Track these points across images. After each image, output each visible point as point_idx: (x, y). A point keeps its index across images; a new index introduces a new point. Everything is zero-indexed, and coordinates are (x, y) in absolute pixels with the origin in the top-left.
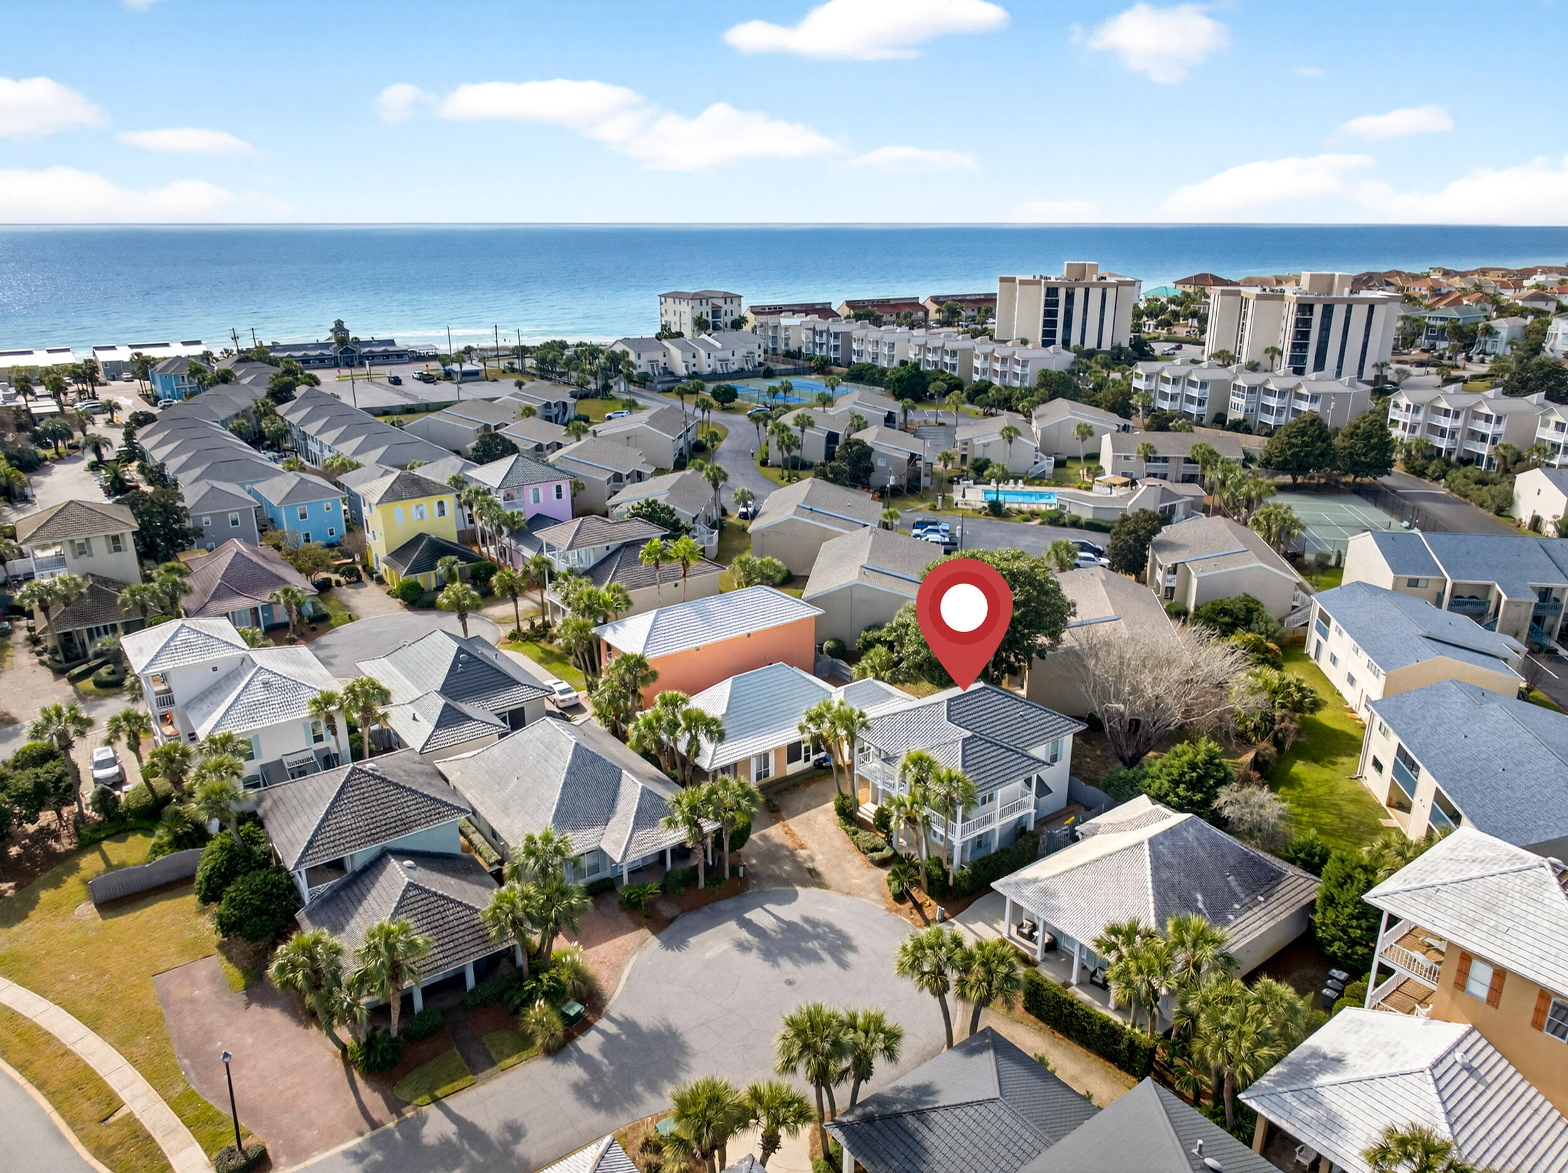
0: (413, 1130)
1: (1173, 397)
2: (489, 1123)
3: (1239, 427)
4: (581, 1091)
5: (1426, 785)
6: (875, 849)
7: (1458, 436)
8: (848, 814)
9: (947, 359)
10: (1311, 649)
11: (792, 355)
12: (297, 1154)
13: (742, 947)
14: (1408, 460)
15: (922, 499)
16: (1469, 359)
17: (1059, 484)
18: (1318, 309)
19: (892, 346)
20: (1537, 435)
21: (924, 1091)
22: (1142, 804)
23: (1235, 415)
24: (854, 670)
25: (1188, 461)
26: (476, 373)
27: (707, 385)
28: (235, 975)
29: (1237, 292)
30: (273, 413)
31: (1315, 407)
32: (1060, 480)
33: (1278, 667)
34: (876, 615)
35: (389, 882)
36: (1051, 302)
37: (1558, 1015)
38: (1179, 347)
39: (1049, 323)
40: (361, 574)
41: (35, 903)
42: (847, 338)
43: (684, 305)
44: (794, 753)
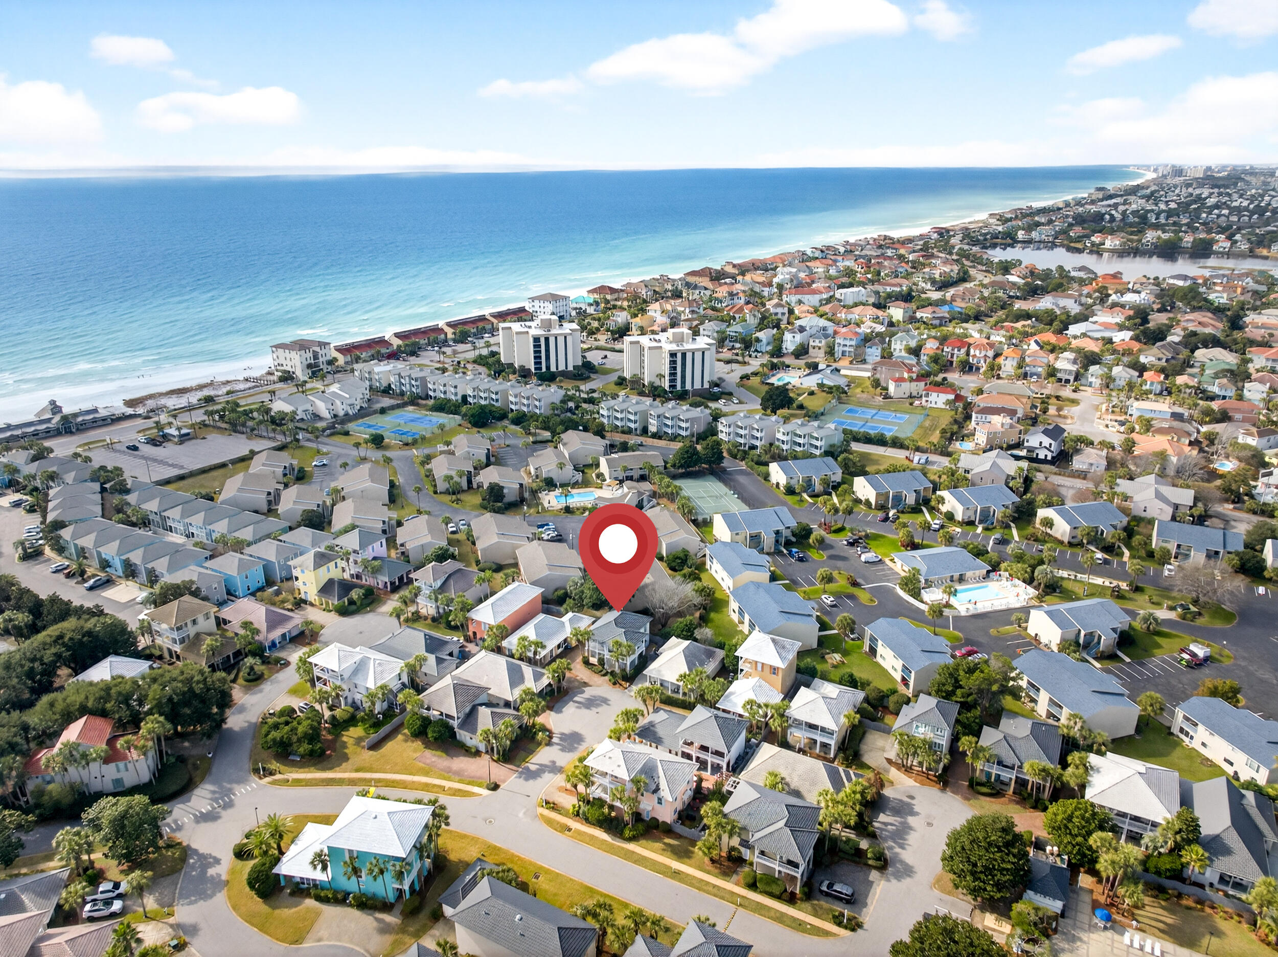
0: (527, 769)
1: (622, 419)
2: (545, 762)
3: (655, 436)
5: (747, 618)
6: (600, 672)
7: (747, 437)
8: (586, 662)
9: (493, 396)
10: (708, 567)
11: (387, 391)
12: (504, 781)
13: (579, 708)
14: (730, 452)
15: (530, 507)
16: (750, 356)
17: (586, 487)
18: (679, 355)
19: (456, 387)
20: (777, 436)
22: (673, 640)
23: (653, 429)
24: (562, 609)
25: (640, 468)
26: (188, 434)
27: (351, 426)
28: (439, 753)
29: (638, 342)
30: (128, 504)
31: (688, 425)
32: (586, 483)
33: (700, 580)
34: (558, 584)
35: (484, 713)
36: (537, 346)
37: (774, 670)
38: (606, 357)
39: (537, 358)
40: (300, 603)
41: (346, 754)
42: (423, 381)
43: (293, 353)
44: (559, 646)
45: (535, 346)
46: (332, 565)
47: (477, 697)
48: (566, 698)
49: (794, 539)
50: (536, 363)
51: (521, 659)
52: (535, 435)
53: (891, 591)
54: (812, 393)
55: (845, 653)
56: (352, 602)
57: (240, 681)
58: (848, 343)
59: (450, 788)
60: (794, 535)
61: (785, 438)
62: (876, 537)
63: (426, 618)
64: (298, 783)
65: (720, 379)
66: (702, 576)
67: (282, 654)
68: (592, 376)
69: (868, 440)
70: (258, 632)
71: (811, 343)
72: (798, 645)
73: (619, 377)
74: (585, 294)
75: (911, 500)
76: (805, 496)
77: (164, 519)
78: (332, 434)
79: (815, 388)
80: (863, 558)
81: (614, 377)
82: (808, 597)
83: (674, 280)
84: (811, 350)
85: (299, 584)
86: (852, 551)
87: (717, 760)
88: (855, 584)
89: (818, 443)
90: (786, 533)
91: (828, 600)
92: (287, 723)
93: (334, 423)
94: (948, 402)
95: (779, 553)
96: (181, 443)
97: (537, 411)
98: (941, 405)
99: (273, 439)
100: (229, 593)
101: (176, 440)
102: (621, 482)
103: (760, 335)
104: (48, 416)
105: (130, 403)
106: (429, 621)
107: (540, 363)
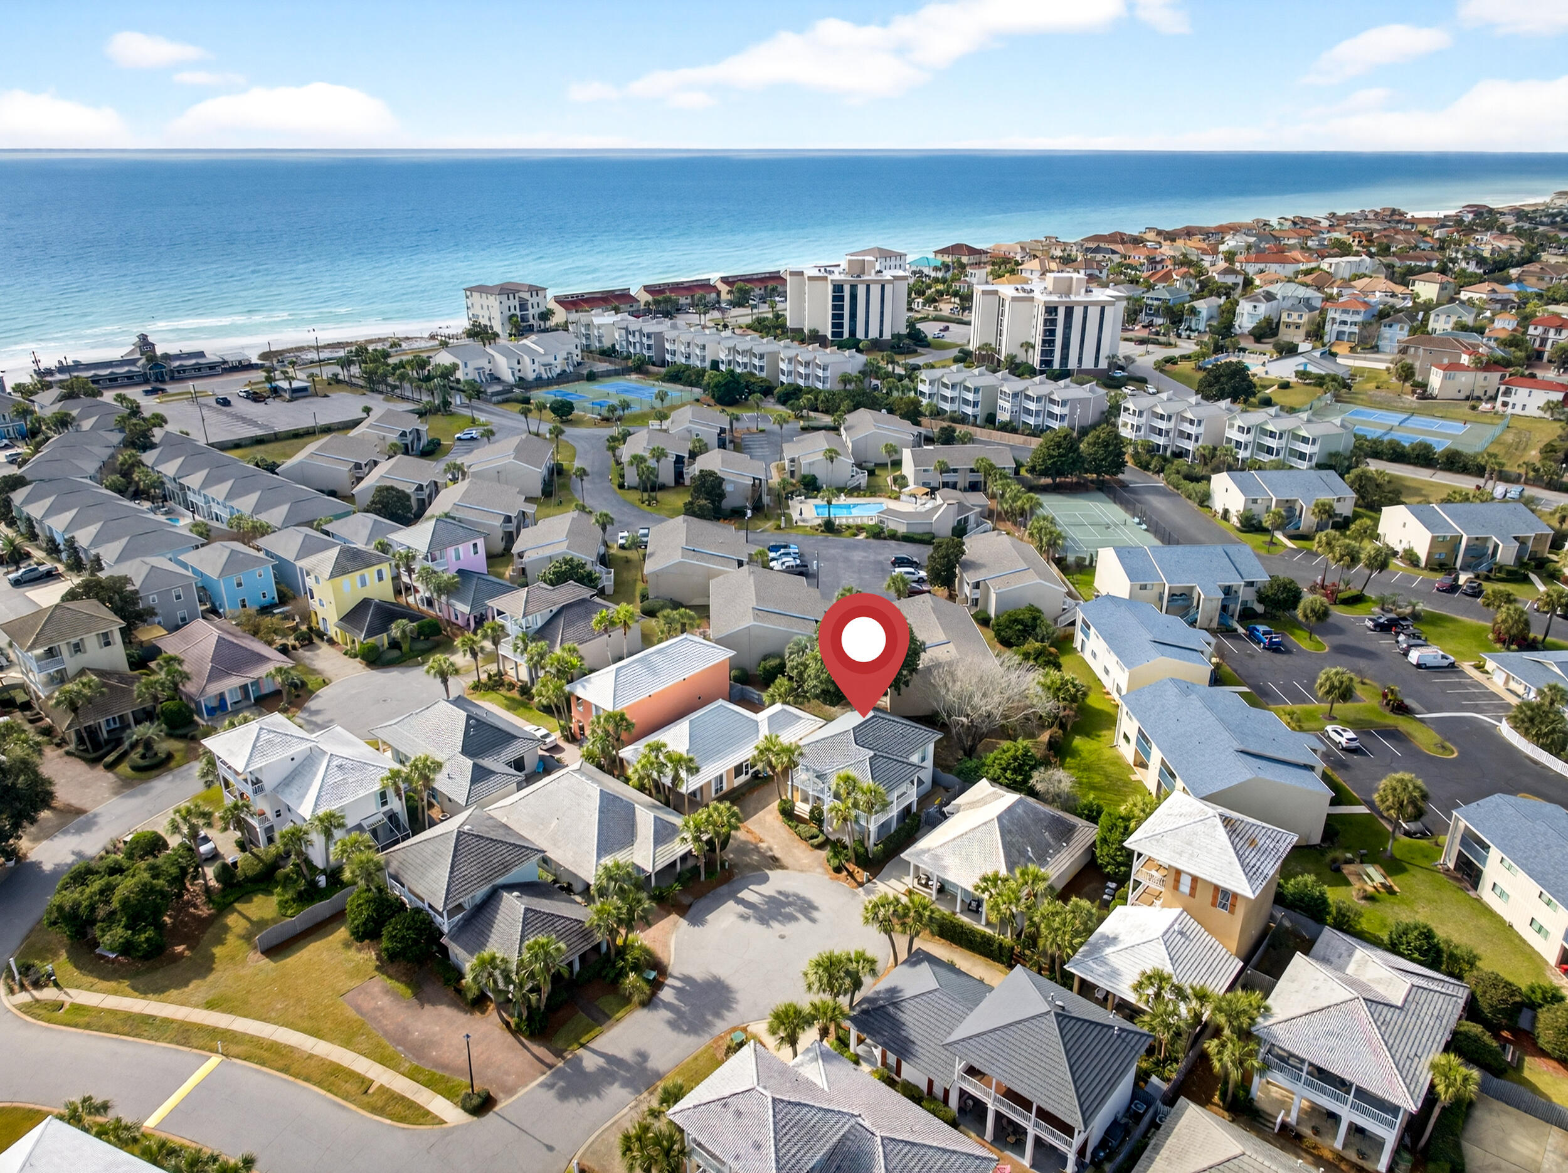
0: (577, 1062)
1: (952, 400)
2: (624, 1053)
3: (1008, 428)
4: (673, 1025)
5: (1156, 756)
6: (812, 837)
7: (1171, 435)
8: (788, 813)
9: (756, 362)
10: (1077, 644)
11: (609, 353)
12: (510, 1091)
13: (745, 918)
14: (1136, 455)
15: (767, 518)
16: (1179, 336)
17: (873, 494)
18: (1061, 312)
19: (704, 347)
20: (1227, 435)
21: (893, 991)
22: (983, 786)
23: (1003, 417)
25: (972, 470)
26: (305, 389)
27: (537, 393)
28: (401, 988)
29: (996, 292)
30: (140, 463)
31: (1065, 411)
32: (872, 490)
33: (1058, 667)
34: (770, 648)
36: (838, 298)
37: (1224, 898)
38: (946, 329)
39: (837, 317)
40: (312, 637)
41: (212, 958)
42: (660, 337)
43: (492, 298)
44: (738, 770)
45: (835, 298)
46: (371, 573)
47: (506, 868)
48: (724, 889)
49: (1260, 608)
50: (834, 325)
51: (641, 788)
52: (808, 418)
53: (1491, 734)
54: (1285, 386)
55: (1394, 867)
56: (392, 644)
57: (122, 766)
58: (1350, 318)
59: (380, 1090)
60: (1261, 599)
61: (1243, 438)
62: (1435, 620)
63: (512, 686)
64: (76, 1016)
65: (1126, 358)
66: (1063, 660)
68: (920, 350)
69: (1398, 455)
70: (188, 678)
71: (1284, 318)
72: (1294, 839)
73: (961, 351)
74: (931, 256)
75: (1506, 554)
76: (1279, 536)
78: (506, 401)
79: (1293, 379)
80: (1414, 656)
81: (955, 352)
82: (1299, 724)
84: (1282, 327)
85: (314, 604)
86: (1384, 641)
87: (1053, 1139)
88: (1401, 709)
89: (1306, 449)
90: (1246, 595)
91: (1346, 737)
93: (513, 387)
94: (1550, 407)
95: (1230, 632)
96: (290, 399)
97: (820, 386)
98: (1533, 411)
99: (419, 401)
100: (212, 610)
101: (287, 396)
102: (933, 491)
103: (1202, 305)
104: (137, 356)
105: (266, 355)
106: (515, 694)
107: (841, 326)
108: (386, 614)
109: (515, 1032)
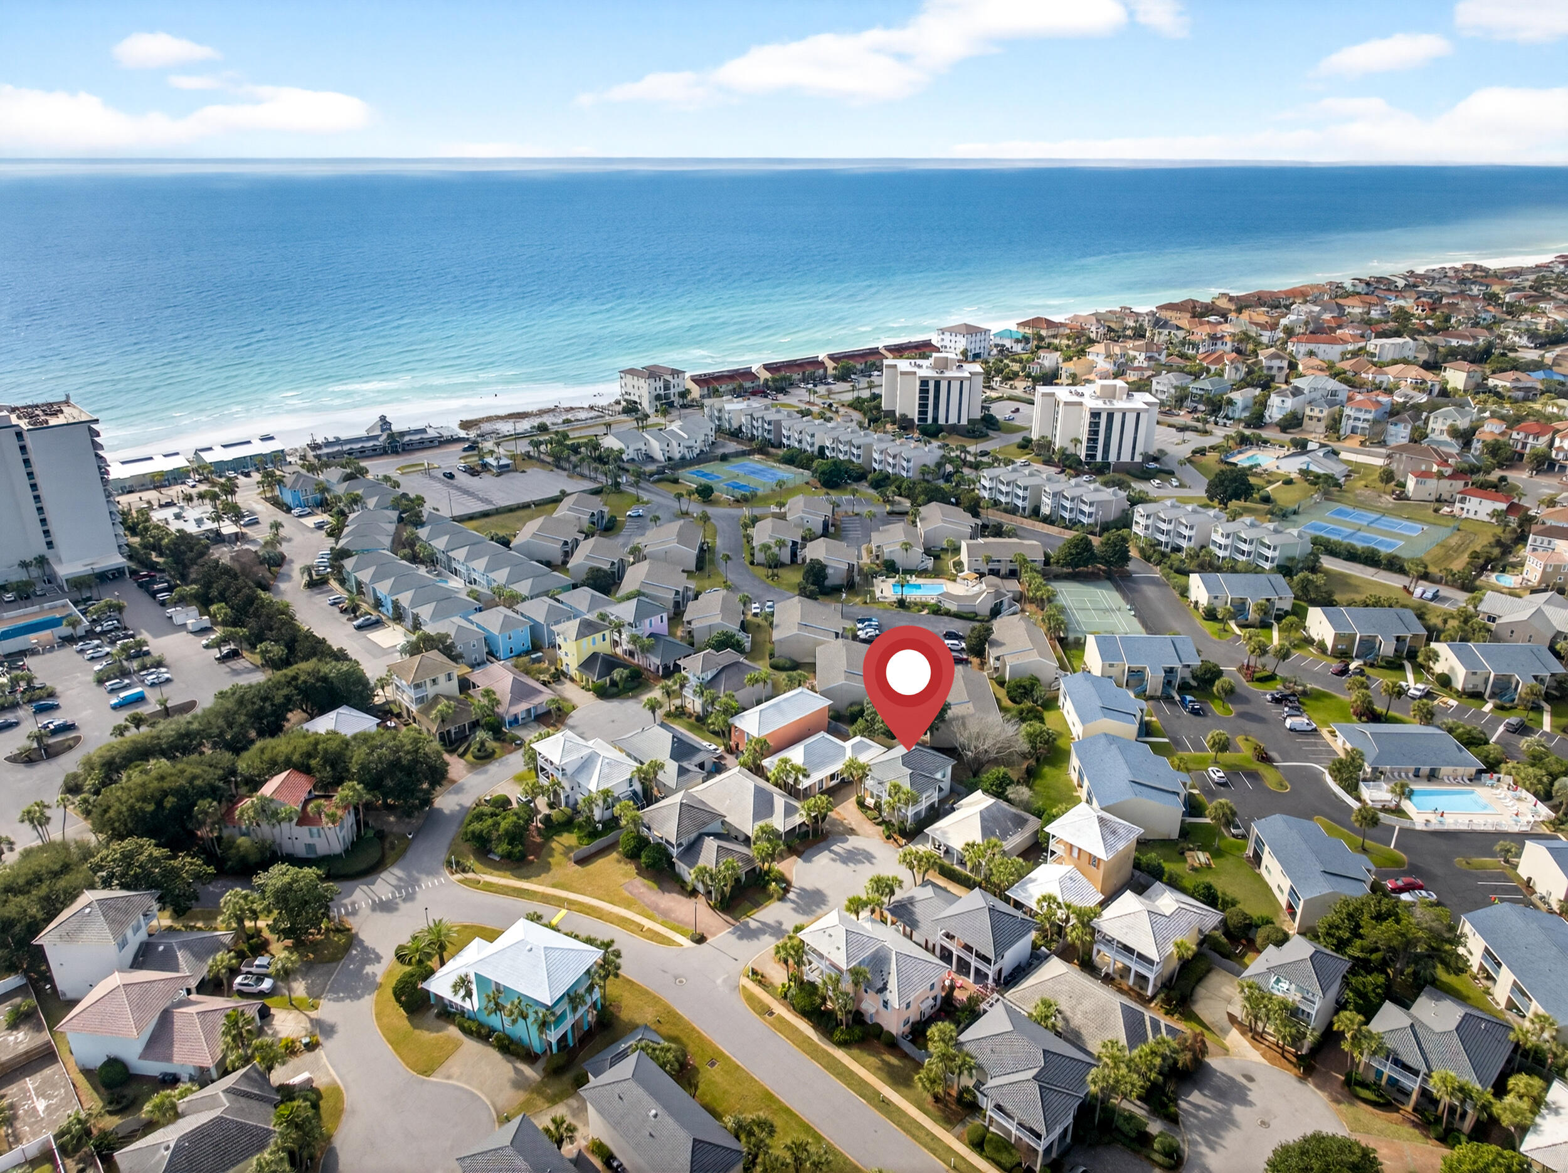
0: (746, 924)
1: (1007, 494)
2: (770, 921)
3: (1048, 520)
4: (794, 910)
5: (1087, 783)
6: (875, 818)
7: (1170, 534)
8: (861, 804)
9: (855, 451)
10: (1060, 704)
11: (736, 434)
12: (714, 935)
13: (833, 860)
14: (1141, 551)
15: (857, 594)
16: (1216, 423)
17: (937, 576)
18: (1104, 417)
19: (813, 436)
20: (1212, 537)
21: (911, 898)
22: (978, 794)
23: (1046, 510)
24: (849, 730)
25: (1012, 560)
26: (507, 466)
27: (684, 474)
28: (650, 883)
30: (419, 538)
31: (1092, 510)
32: (937, 573)
33: (1042, 720)
34: (856, 699)
35: (710, 846)
36: (924, 391)
37: (1094, 861)
38: (1017, 410)
39: (923, 406)
40: (559, 676)
41: (549, 864)
42: (778, 424)
43: (642, 381)
44: (832, 777)
45: (921, 391)
46: (598, 636)
47: (705, 824)
48: (822, 844)
49: (1194, 683)
50: (920, 413)
51: (776, 784)
52: (892, 503)
53: (1317, 778)
54: (1289, 482)
55: (1217, 853)
56: (614, 683)
57: (469, 757)
58: (1362, 416)
59: (649, 930)
60: (1194, 677)
61: (1223, 541)
62: (1319, 696)
63: (690, 716)
64: (489, 887)
65: (1161, 451)
66: (1047, 715)
67: (521, 733)
68: (991, 433)
69: (1352, 556)
70: (498, 703)
71: (1308, 412)
72: (1138, 831)
73: (1024, 439)
74: (1015, 328)
75: (1387, 648)
76: (1233, 625)
77: (449, 559)
78: (659, 481)
79: (1295, 476)
80: (1289, 723)
81: (1017, 438)
82: (1183, 767)
83: (1138, 314)
84: (1306, 419)
85: (561, 653)
86: (1275, 710)
87: (983, 967)
88: (1265, 759)
89: (1269, 553)
90: (1182, 673)
91: (1216, 774)
92: (493, 815)
93: (664, 467)
94: (1495, 514)
95: (1168, 699)
96: (499, 475)
97: (904, 474)
98: (1483, 516)
99: (595, 480)
100: (491, 653)
101: (495, 471)
102: (982, 575)
103: (1237, 396)
104: (377, 432)
105: (465, 425)
106: (693, 720)
107: (926, 413)
108: (609, 663)
109: (713, 908)
